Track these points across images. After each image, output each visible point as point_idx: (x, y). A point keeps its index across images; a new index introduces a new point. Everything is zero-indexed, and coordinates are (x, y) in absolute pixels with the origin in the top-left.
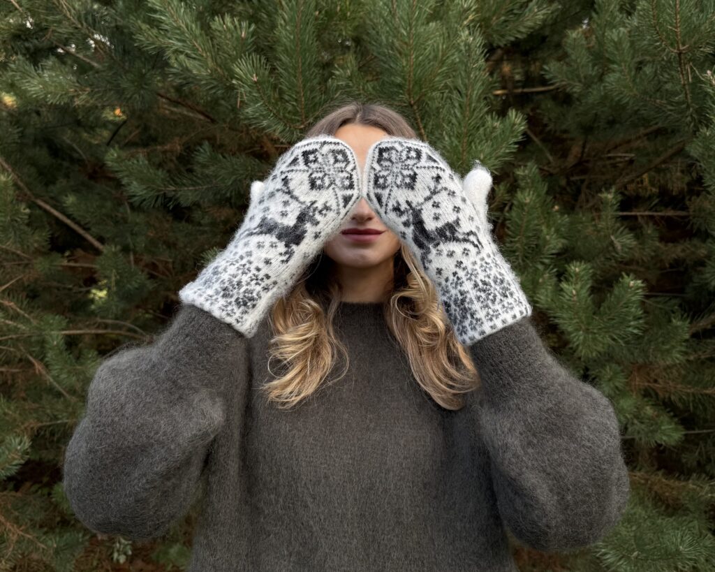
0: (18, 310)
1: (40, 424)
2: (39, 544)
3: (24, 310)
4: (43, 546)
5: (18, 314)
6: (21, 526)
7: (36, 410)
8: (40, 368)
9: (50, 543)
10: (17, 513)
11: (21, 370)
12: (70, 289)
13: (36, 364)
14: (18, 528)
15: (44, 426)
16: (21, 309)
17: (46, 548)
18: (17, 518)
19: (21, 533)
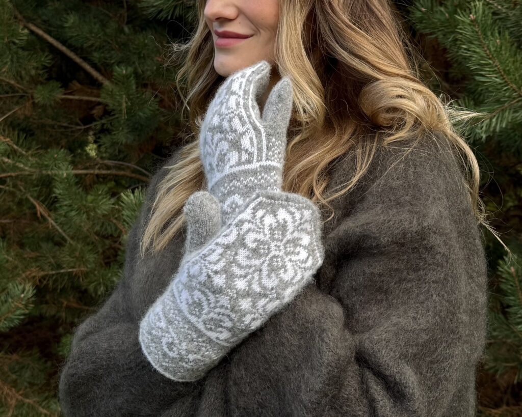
0: (15, 147)
1: (42, 273)
2: (41, 409)
3: (21, 146)
4: (45, 411)
5: (15, 151)
6: (20, 390)
7: (36, 260)
8: (41, 210)
9: (54, 406)
10: (14, 377)
11: (12, 221)
12: (66, 128)
13: (37, 206)
14: (18, 392)
15: (47, 275)
16: (17, 145)
17: (48, 413)
18: (15, 381)
19: (20, 398)
